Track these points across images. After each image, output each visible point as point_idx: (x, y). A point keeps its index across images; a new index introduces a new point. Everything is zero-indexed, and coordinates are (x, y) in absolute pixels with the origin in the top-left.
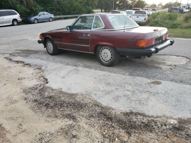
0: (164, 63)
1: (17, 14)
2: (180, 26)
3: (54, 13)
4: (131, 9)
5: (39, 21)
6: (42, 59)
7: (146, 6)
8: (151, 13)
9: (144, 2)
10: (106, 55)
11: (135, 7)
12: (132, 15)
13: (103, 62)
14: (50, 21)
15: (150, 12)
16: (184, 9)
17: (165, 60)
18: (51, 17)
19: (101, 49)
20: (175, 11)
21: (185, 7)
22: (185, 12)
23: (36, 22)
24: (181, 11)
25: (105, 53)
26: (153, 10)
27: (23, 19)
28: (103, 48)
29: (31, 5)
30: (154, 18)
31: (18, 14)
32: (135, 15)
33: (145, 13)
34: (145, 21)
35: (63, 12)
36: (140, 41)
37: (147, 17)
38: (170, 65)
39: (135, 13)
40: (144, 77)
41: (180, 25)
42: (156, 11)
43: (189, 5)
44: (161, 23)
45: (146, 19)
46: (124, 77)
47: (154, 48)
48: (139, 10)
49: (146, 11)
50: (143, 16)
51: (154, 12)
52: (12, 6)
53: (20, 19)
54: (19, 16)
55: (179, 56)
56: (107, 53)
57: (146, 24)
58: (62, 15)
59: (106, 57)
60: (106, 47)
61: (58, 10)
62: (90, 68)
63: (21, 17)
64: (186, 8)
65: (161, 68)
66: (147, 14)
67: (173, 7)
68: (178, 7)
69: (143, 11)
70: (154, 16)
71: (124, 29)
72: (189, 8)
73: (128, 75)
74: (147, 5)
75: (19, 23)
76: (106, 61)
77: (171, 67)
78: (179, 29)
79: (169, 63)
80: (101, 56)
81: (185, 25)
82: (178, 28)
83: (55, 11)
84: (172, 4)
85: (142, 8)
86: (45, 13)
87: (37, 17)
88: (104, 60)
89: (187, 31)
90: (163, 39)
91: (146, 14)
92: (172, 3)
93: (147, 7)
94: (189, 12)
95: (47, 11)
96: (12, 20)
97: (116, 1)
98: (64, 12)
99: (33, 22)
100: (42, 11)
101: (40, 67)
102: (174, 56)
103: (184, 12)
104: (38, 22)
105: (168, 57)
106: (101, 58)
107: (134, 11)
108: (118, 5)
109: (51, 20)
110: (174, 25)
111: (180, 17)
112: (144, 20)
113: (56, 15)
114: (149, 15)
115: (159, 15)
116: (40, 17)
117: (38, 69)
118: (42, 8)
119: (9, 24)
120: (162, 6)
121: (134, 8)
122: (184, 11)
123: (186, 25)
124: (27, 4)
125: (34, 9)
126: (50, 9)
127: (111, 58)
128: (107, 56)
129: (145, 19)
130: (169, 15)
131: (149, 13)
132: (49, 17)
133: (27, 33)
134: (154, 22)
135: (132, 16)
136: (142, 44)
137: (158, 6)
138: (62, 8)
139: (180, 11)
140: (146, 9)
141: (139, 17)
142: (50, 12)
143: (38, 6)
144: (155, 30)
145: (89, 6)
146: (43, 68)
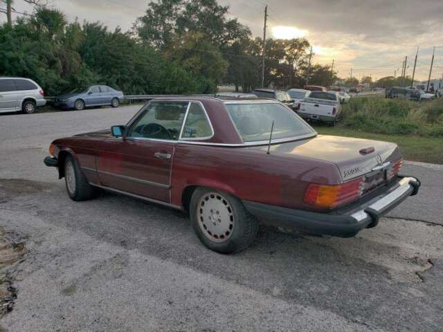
0: (393, 247)
1: (36, 88)
2: (416, 130)
3: (126, 88)
4: (303, 88)
5: (87, 106)
6: (40, 213)
7: (337, 82)
8: (347, 96)
9: (332, 74)
10: (215, 216)
11: (311, 83)
12: (303, 100)
13: (208, 239)
14: (112, 106)
15: (346, 94)
16: (422, 92)
17: (395, 234)
18: (117, 98)
19: (203, 199)
20: (402, 96)
21: (422, 88)
22: (424, 99)
23: (79, 106)
24: (416, 97)
25: (212, 211)
26: (352, 91)
27: (49, 100)
28: (209, 195)
29: (73, 70)
30: (356, 110)
31: (40, 89)
32: (311, 101)
33: (334, 98)
34: (334, 116)
35: (147, 87)
36: (318, 188)
37: (337, 106)
38: (415, 261)
39: (311, 96)
40: (332, 309)
41: (417, 128)
42: (359, 94)
43: (432, 85)
44: (372, 122)
45: (337, 111)
46: (266, 302)
47: (365, 211)
48: (321, 89)
49: (337, 94)
50: (330, 104)
51: (354, 95)
52: (27, 69)
53: (41, 100)
54: (41, 94)
55: (434, 224)
56: (218, 213)
57: (336, 122)
58: (143, 94)
59: (215, 224)
60: (216, 194)
61: (137, 83)
62: (165, 257)
63: (45, 94)
64: (426, 90)
65: (386, 271)
66: (338, 101)
67: (394, 87)
68: (408, 88)
69: (329, 92)
70: (355, 105)
71: (267, 142)
72: (432, 91)
73: (279, 297)
74: (339, 79)
75: (39, 109)
76: (216, 236)
77: (418, 268)
78: (416, 138)
79: (410, 249)
80: (202, 218)
81: (430, 128)
82: (414, 135)
83: (129, 85)
84: (393, 81)
85: (326, 86)
86: (104, 87)
87: (84, 96)
88: (210, 233)
89: (435, 143)
90: (388, 175)
91: (335, 100)
92: (393, 79)
93: (338, 85)
94: (432, 98)
95: (108, 84)
96: (22, 100)
97: (269, 70)
98: (150, 87)
99: (73, 106)
100: (98, 82)
101: (23, 241)
102: (420, 223)
103: (422, 99)
104: (85, 108)
105: (404, 225)
106: (201, 224)
107: (309, 92)
108: (273, 78)
109: (115, 104)
110: (404, 127)
111: (415, 111)
112: (331, 112)
113: (130, 94)
114: (342, 102)
115: (368, 103)
116: (90, 97)
117: (15, 246)
118: (98, 78)
119: (14, 110)
120: (371, 83)
121: (309, 84)
122: (422, 96)
123: (432, 128)
124: (64, 67)
125: (79, 79)
126: (118, 80)
127: (231, 227)
128: (220, 221)
129: (334, 110)
130: (390, 104)
131: (342, 97)
132: (112, 97)
133: (46, 133)
134: (355, 118)
135: (304, 103)
136: (326, 198)
137: (363, 83)
138: (145, 78)
139: (411, 96)
140: (337, 87)
141: (320, 105)
142: (117, 86)
143: (88, 72)
144: (363, 152)
145: (207, 77)
146: (30, 245)
